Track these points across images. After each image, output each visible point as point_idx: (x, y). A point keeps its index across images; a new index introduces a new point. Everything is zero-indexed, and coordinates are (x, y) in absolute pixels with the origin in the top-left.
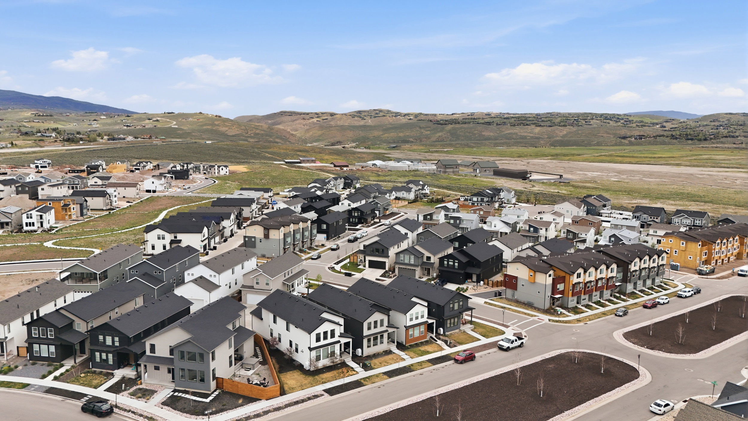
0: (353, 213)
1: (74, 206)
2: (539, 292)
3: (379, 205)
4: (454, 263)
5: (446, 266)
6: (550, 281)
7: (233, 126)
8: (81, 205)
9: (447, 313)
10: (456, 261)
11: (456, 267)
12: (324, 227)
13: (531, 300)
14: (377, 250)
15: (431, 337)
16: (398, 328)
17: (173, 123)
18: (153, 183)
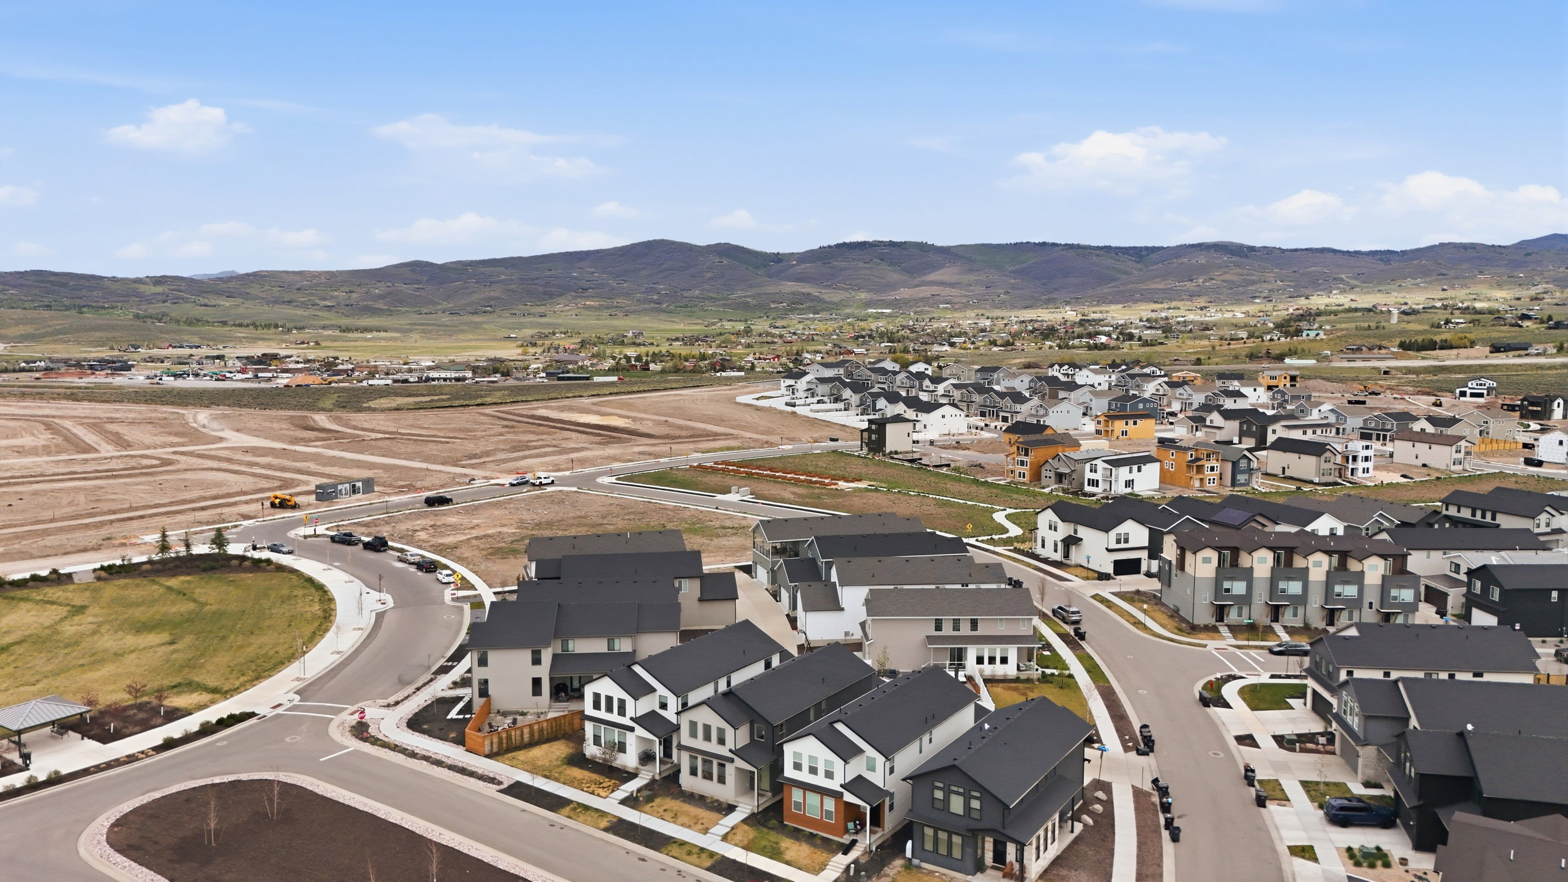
1: (1215, 464)
8: (1235, 464)
9: (922, 809)
12: (1496, 595)
15: (854, 841)
18: (1561, 443)
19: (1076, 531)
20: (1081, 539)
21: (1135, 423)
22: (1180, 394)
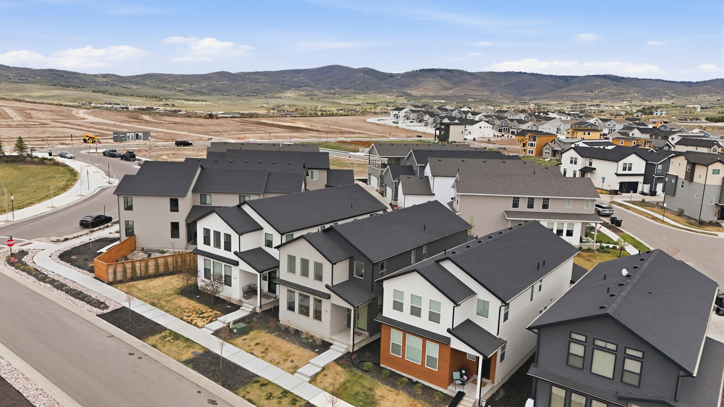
9: (551, 364)
15: (460, 393)
19: (591, 164)
20: (595, 169)
21: (589, 134)
22: (609, 125)
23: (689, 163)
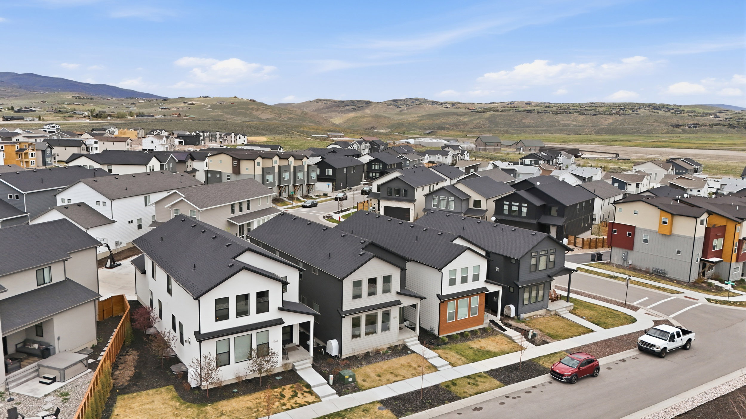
0: (373, 166)
1: (33, 152)
2: (679, 252)
3: (408, 162)
4: (520, 207)
5: (506, 212)
6: (701, 232)
7: (267, 110)
8: (43, 151)
9: (524, 276)
10: (523, 205)
11: (524, 214)
12: (330, 172)
13: (661, 266)
14: (398, 191)
15: (492, 321)
16: (422, 298)
17: (207, 106)
18: (152, 142)
23: (234, 159)
